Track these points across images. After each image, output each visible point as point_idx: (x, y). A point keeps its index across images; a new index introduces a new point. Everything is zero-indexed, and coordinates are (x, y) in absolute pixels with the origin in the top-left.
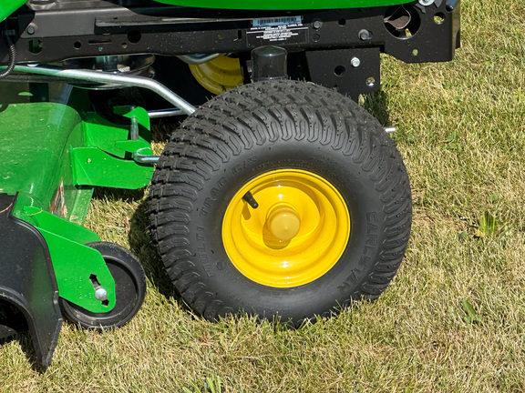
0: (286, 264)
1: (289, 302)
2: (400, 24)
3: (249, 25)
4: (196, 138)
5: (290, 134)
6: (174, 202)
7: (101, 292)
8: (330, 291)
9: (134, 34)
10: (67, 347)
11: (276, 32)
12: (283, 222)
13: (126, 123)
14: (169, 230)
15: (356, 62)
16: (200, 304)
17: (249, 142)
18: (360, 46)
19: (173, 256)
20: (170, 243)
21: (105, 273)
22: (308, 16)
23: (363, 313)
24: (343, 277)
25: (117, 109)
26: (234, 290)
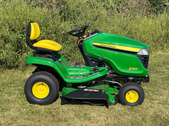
0: (132, 100)
1: (132, 104)
2: (144, 78)
3: (128, 77)
4: (121, 89)
5: (133, 87)
6: (121, 93)
7: (113, 101)
8: (136, 103)
9: (117, 77)
10: (110, 107)
11: (131, 78)
12: (132, 96)
13: (114, 88)
14: (120, 96)
15: (139, 82)
16: (123, 104)
17: (129, 88)
18: (139, 80)
19: (121, 99)
20: (120, 97)
21: (114, 99)
22: (134, 77)
23: (139, 106)
24: (137, 102)
25: (113, 86)
26: (126, 102)
